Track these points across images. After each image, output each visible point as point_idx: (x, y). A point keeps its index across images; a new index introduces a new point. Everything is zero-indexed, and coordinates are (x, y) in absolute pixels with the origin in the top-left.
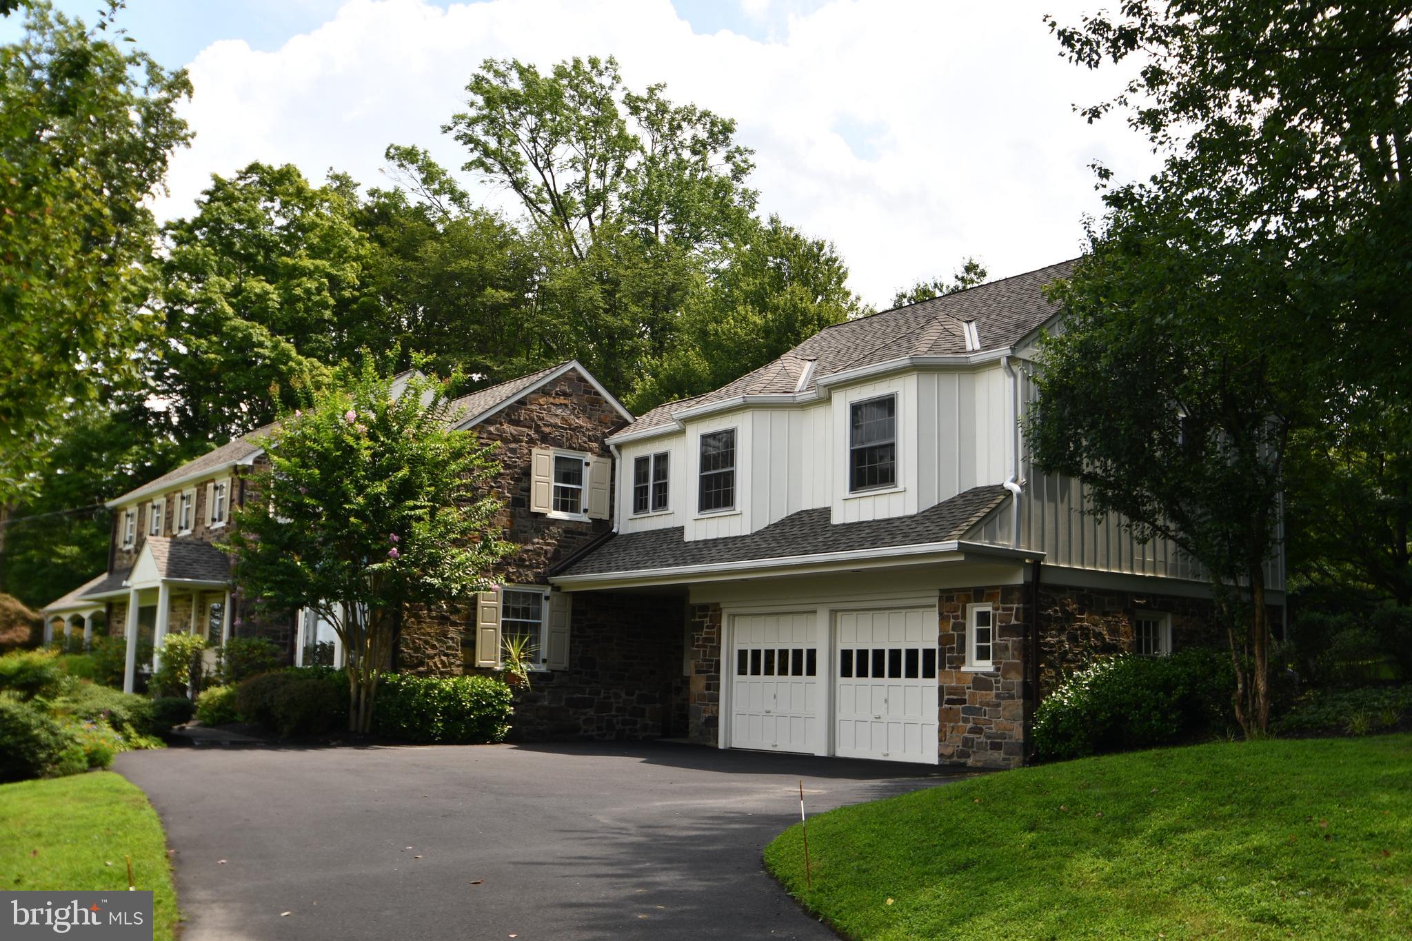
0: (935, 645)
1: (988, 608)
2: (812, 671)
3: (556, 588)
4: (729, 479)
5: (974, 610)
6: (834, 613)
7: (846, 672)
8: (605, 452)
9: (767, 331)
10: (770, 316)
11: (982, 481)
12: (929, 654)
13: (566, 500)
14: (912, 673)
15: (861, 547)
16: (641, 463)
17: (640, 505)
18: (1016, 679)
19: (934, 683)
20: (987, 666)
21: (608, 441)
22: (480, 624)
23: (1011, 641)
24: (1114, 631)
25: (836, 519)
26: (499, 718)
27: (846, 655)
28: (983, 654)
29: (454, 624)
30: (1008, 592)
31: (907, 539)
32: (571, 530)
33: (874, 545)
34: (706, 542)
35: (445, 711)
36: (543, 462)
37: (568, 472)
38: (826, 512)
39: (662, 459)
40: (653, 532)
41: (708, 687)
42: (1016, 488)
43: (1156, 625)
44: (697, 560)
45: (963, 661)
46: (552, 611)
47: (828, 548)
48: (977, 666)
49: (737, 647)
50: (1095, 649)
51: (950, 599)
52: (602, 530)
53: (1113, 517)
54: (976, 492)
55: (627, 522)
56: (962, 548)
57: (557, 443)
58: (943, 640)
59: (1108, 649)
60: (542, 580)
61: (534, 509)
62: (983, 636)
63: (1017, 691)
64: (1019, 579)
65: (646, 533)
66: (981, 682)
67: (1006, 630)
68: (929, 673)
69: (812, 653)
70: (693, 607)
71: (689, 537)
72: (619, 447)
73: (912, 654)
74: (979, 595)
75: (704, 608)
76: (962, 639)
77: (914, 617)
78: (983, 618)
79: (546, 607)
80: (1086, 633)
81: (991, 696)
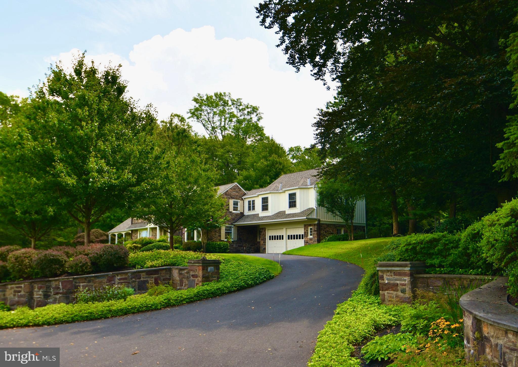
0: (303, 234)
1: (312, 227)
2: (283, 239)
3: (234, 225)
4: (267, 205)
5: (309, 228)
6: (286, 229)
7: (289, 239)
8: (242, 199)
9: (267, 166)
10: (268, 162)
11: (310, 207)
12: (302, 235)
13: (235, 209)
14: (300, 238)
15: (291, 218)
16: (249, 202)
17: (249, 209)
18: (316, 239)
19: (303, 240)
20: (312, 237)
21: (242, 197)
22: (222, 232)
23: (315, 232)
24: (333, 231)
25: (287, 213)
26: (227, 249)
27: (289, 236)
28: (311, 235)
29: (217, 232)
30: (315, 225)
31: (298, 217)
32: (237, 215)
33: (293, 217)
34: (263, 217)
35: (218, 248)
36: (231, 202)
37: (236, 204)
38: (285, 212)
39: (253, 201)
40: (252, 215)
41: (264, 243)
42: (315, 208)
43: (341, 230)
44: (262, 220)
45: (308, 236)
46: (234, 230)
47: (285, 218)
48: (310, 237)
49: (269, 235)
50: (330, 234)
51: (306, 226)
52: (242, 214)
53: (330, 213)
54: (309, 209)
55: (247, 213)
56: (307, 218)
57: (234, 198)
58: (305, 233)
59: (332, 234)
60: (232, 224)
61: (230, 211)
62: (311, 232)
63: (316, 240)
64: (316, 223)
65: (251, 215)
66: (311, 239)
67: (314, 231)
68: (303, 238)
69: (283, 236)
70: (260, 228)
71: (260, 216)
72: (245, 199)
73: (300, 235)
74: (310, 225)
75: (263, 228)
76: (308, 232)
77: (300, 229)
78: (311, 229)
79: (233, 229)
80: (328, 231)
81: (312, 241)
